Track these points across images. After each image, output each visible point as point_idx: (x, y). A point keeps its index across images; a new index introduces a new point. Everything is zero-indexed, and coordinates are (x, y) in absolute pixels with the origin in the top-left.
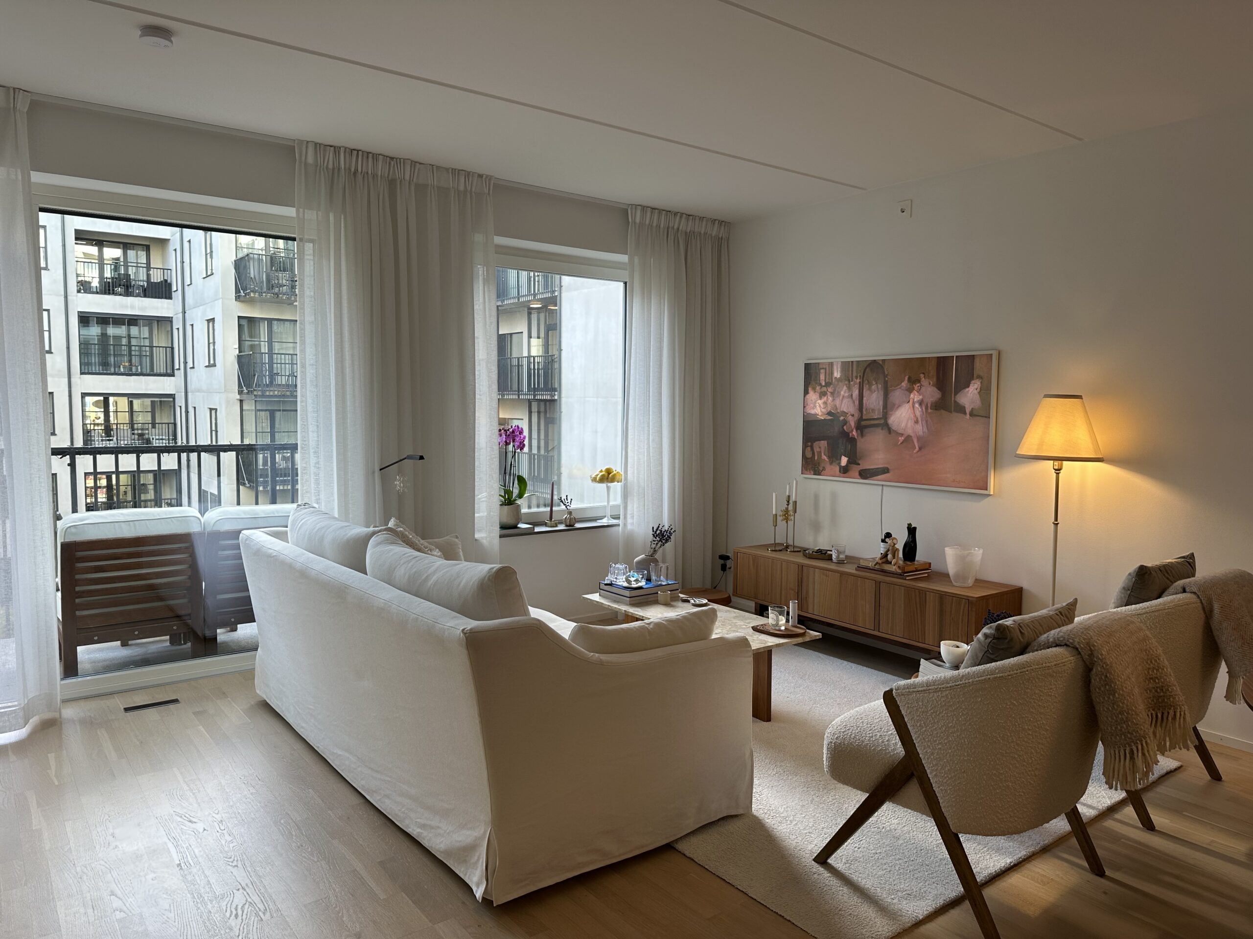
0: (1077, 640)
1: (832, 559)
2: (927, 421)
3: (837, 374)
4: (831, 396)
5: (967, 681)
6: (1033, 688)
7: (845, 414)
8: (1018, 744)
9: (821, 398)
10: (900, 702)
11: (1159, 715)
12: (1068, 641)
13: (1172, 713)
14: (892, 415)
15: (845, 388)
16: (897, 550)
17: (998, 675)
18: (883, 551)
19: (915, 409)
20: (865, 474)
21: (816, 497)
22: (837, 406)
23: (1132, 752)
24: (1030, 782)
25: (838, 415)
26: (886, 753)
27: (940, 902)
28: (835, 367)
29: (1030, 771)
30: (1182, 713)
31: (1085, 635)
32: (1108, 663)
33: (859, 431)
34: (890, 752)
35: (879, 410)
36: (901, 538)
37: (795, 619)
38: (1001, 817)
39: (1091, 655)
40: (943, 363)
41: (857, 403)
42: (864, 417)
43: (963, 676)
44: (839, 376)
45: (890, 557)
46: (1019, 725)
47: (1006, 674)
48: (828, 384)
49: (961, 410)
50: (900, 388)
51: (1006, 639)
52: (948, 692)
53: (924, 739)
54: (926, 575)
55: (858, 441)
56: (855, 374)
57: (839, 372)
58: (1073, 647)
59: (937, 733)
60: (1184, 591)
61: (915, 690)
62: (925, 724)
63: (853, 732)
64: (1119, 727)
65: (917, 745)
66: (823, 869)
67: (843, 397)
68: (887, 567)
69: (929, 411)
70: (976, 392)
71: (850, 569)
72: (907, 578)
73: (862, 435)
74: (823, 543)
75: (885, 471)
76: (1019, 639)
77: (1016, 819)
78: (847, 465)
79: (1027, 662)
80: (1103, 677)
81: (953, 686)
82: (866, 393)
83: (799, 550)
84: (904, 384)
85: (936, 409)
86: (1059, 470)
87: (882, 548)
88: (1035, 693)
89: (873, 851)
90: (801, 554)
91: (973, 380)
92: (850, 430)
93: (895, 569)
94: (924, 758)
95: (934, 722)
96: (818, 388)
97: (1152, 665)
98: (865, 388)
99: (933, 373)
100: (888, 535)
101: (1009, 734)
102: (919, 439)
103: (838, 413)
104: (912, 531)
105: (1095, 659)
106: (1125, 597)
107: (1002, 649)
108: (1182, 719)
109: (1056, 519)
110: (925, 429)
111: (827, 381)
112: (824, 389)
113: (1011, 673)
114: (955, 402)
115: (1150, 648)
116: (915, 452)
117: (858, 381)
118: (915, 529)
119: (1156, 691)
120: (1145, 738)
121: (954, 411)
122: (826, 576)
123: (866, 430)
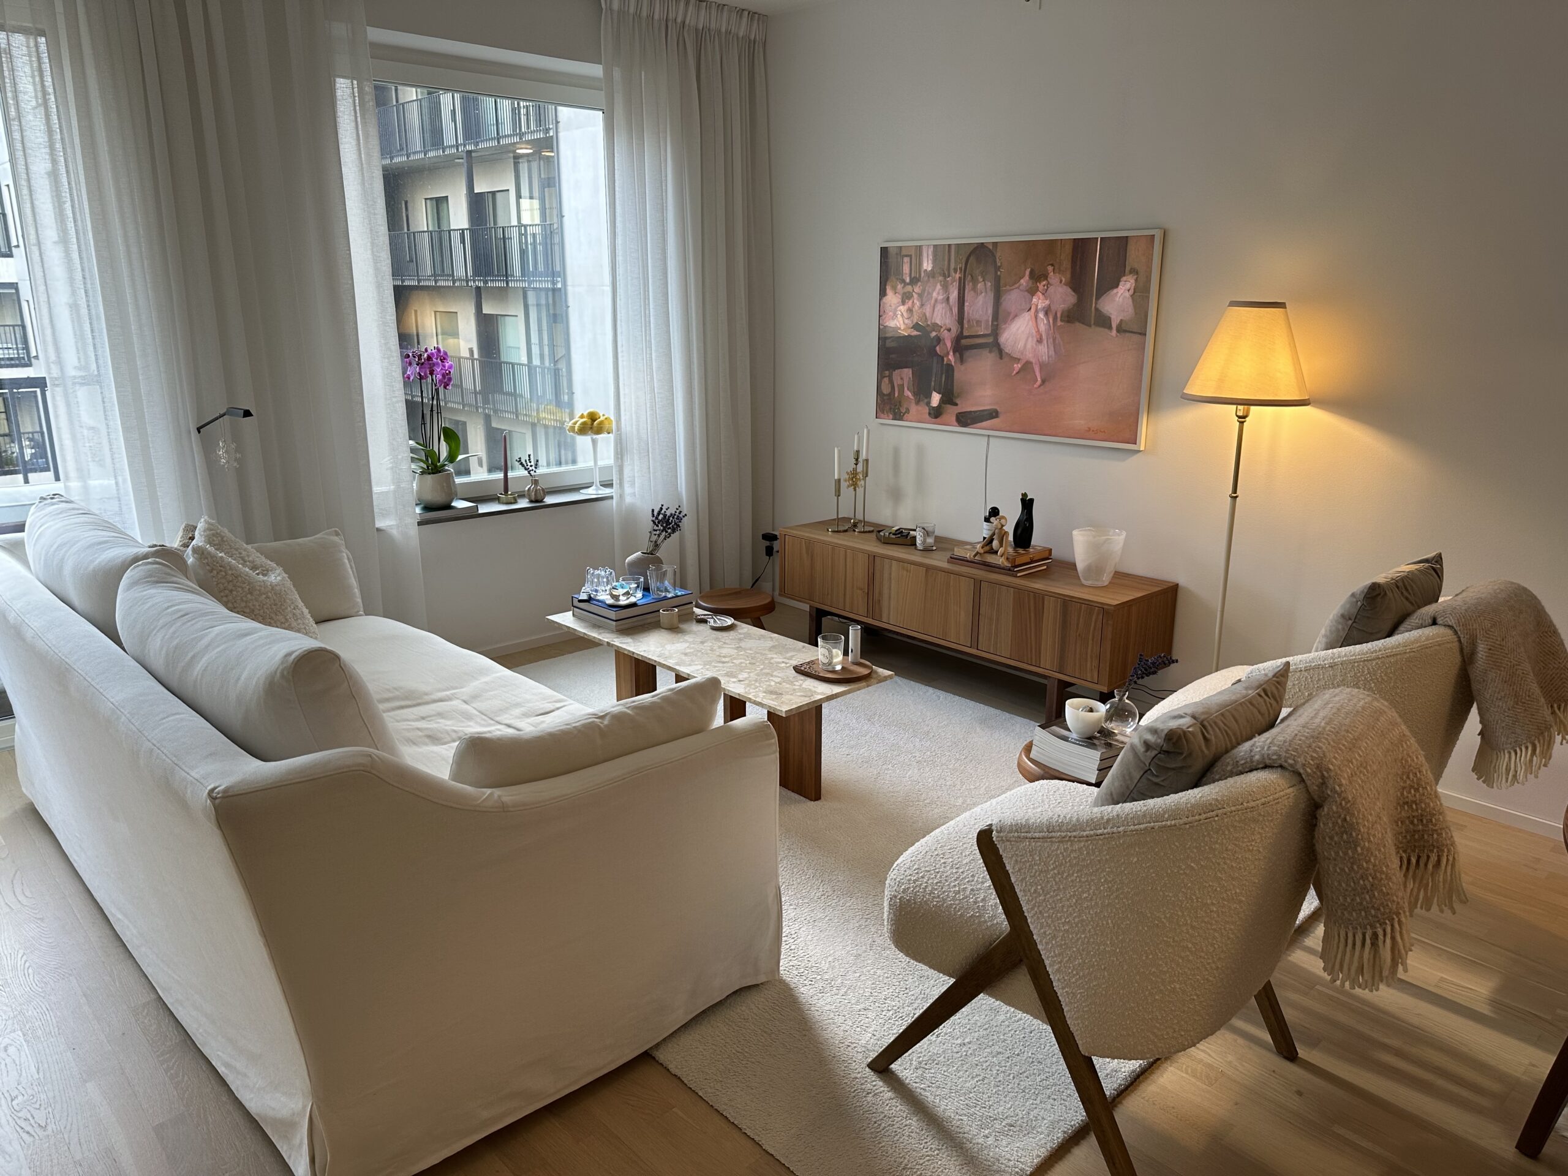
0: (1301, 760)
1: (916, 545)
2: (1054, 340)
3: (927, 265)
4: (918, 300)
5: (1115, 829)
6: (1225, 841)
7: (936, 327)
8: (1193, 927)
9: (903, 303)
10: (1004, 851)
11: (1414, 860)
12: (1286, 761)
13: (1434, 858)
14: (1005, 329)
15: (939, 287)
16: (1006, 533)
17: (1169, 823)
18: (986, 534)
19: (1038, 320)
20: (965, 420)
21: (896, 451)
22: (928, 315)
23: (1375, 936)
24: (1207, 979)
25: (928, 329)
26: (980, 922)
28: (925, 254)
29: (1209, 964)
30: (1451, 858)
31: (1315, 751)
32: (1350, 798)
33: (957, 354)
34: (985, 922)
35: (987, 321)
36: (1012, 515)
37: (857, 651)
38: (1160, 1033)
39: (1324, 783)
40: (1081, 248)
41: (955, 310)
42: (966, 333)
43: (1108, 820)
44: (930, 269)
45: (995, 543)
46: (1197, 898)
47: (1182, 822)
48: (914, 281)
49: (1104, 321)
50: (1018, 288)
51: (1181, 754)
52: (1083, 844)
53: (1041, 912)
54: (1045, 567)
55: (955, 368)
56: (952, 266)
57: (930, 262)
58: (1293, 771)
59: (1063, 906)
60: (1434, 622)
61: (1029, 835)
62: (1043, 891)
63: (930, 881)
64: (1358, 900)
65: (1029, 921)
66: (881, 1083)
67: (936, 300)
68: (991, 559)
69: (1059, 323)
70: (1127, 294)
71: (939, 561)
72: (1018, 575)
73: (962, 360)
74: (904, 519)
75: (993, 414)
76: (1202, 751)
77: (1183, 1033)
78: (939, 406)
79: (1217, 800)
80: (1339, 821)
81: (1091, 836)
82: (969, 295)
83: (872, 529)
84: (1024, 282)
85: (1068, 322)
86: (1244, 417)
87: (985, 530)
88: (1227, 850)
90: (874, 535)
91: (1124, 276)
92: (946, 352)
93: (1003, 563)
94: (1041, 941)
95: (1059, 889)
96: (900, 286)
97: (1408, 782)
98: (967, 286)
99: (1067, 264)
100: (994, 512)
101: (1180, 913)
102: (1042, 366)
103: (928, 325)
104: (1027, 504)
105: (1329, 793)
107: (1173, 769)
108: (1449, 867)
109: (1235, 490)
110: (1052, 352)
111: (913, 276)
112: (909, 288)
113: (1190, 819)
114: (1097, 309)
115: (1408, 755)
116: (1035, 386)
117: (958, 276)
118: (1032, 500)
119: (1412, 823)
120: (1398, 914)
121: (1094, 324)
122: (907, 571)
123: (967, 354)
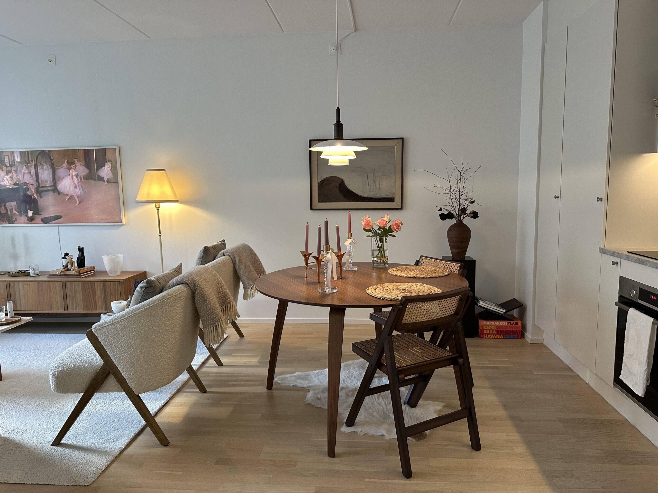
0: (187, 280)
1: (30, 275)
2: (82, 186)
3: (18, 159)
4: (15, 173)
5: (135, 312)
6: (169, 307)
7: (25, 184)
8: (164, 338)
9: (7, 175)
10: (97, 335)
11: (224, 308)
12: (183, 281)
13: (229, 305)
14: (59, 183)
15: (24, 167)
16: (74, 262)
17: (151, 305)
18: (64, 264)
19: (74, 180)
20: (45, 221)
21: (13, 239)
22: (21, 179)
23: (216, 326)
24: (172, 356)
25: (22, 185)
26: (91, 366)
27: (132, 435)
28: (16, 155)
29: (171, 350)
30: (233, 305)
31: (190, 277)
32: (202, 287)
33: (38, 194)
34: (94, 365)
35: (51, 180)
36: (75, 255)
38: (160, 378)
39: (194, 285)
40: (87, 153)
41: (34, 177)
42: (41, 186)
43: (132, 310)
44: (19, 160)
45: (69, 266)
46: (164, 328)
47: (155, 304)
48: (11, 166)
49: (101, 179)
50: (63, 167)
51: (152, 286)
52: (125, 321)
53: (114, 351)
54: (93, 273)
55: (38, 200)
56: (30, 159)
57: (18, 158)
58: (186, 284)
59: (121, 345)
60: (224, 255)
61: (106, 325)
62: (114, 342)
63: (69, 361)
64: (210, 317)
65: (110, 355)
66: (59, 448)
67: (24, 173)
68: (68, 273)
69: (83, 180)
70: (109, 169)
71: (45, 278)
72: (82, 277)
73: (41, 197)
74: (22, 267)
75: (58, 218)
76: (159, 285)
77: (167, 376)
78: (32, 216)
79: (165, 295)
80: (201, 295)
81: (128, 317)
82: (40, 171)
83: (5, 273)
84: (65, 165)
85: (87, 180)
86: (159, 208)
87: (64, 262)
88: (170, 310)
89: (88, 426)
90: (7, 275)
91: (106, 162)
92: (32, 193)
93: (74, 273)
94: (115, 361)
95: (119, 340)
96: (4, 168)
97: (219, 286)
98: (38, 167)
99: (82, 158)
100: (67, 254)
101: (160, 334)
102: (78, 197)
103: (22, 183)
104: (81, 250)
105: (196, 287)
106: (200, 262)
107: (151, 293)
108: (233, 307)
109: (160, 233)
110: (82, 191)
111: (11, 163)
112: (9, 168)
113: (158, 302)
114: (97, 175)
115: (217, 278)
116: (76, 204)
117: (33, 163)
118: (83, 248)
119: (222, 297)
120: (221, 318)
121: (97, 180)
122: (28, 285)
123: (43, 194)
